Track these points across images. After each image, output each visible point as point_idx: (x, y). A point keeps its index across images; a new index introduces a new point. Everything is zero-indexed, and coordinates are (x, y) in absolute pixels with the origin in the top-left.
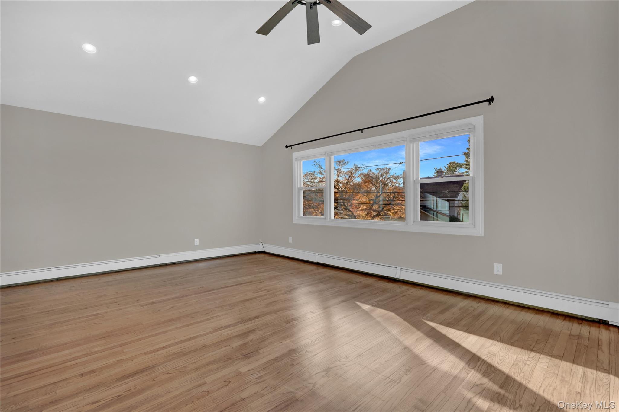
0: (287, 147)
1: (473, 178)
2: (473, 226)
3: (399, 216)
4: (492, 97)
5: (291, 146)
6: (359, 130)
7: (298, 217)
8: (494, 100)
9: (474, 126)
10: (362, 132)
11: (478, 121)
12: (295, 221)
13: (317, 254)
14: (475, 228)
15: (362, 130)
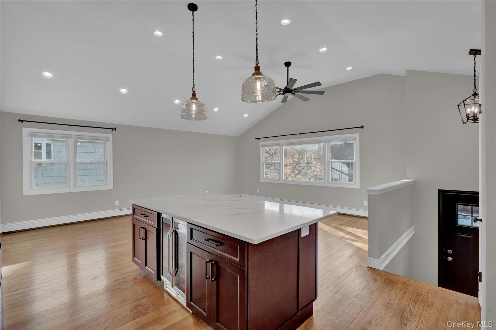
0: (256, 139)
1: (355, 162)
2: (355, 184)
3: (315, 173)
4: (363, 126)
5: (259, 139)
6: (299, 134)
7: (263, 178)
8: (364, 127)
9: (356, 138)
10: (301, 135)
11: (357, 136)
12: (261, 181)
13: (275, 199)
14: (356, 185)
15: (301, 134)
